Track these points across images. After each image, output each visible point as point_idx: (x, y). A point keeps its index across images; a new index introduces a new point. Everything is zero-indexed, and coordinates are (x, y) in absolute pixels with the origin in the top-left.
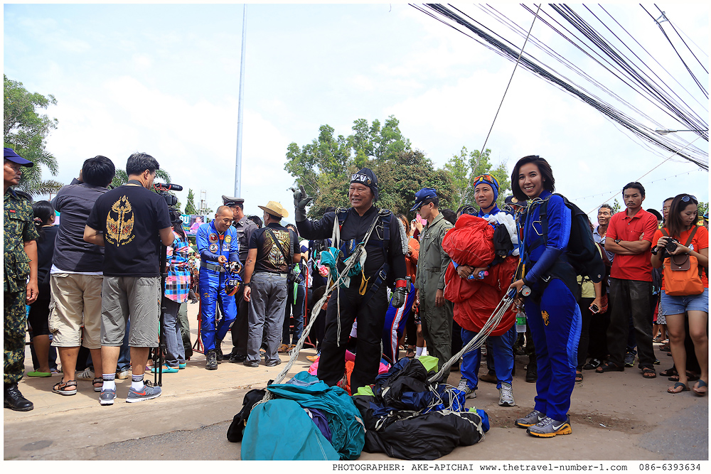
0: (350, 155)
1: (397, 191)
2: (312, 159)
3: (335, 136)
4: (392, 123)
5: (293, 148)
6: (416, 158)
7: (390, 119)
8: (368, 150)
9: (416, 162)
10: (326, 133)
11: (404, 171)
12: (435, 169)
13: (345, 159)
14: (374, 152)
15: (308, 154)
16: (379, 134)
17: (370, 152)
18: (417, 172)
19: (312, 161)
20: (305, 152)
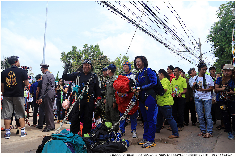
0: (83, 56)
1: (98, 68)
2: (70, 57)
3: (78, 50)
4: (97, 46)
5: (63, 53)
6: (105, 58)
7: (96, 45)
8: (89, 55)
9: (105, 59)
10: (74, 49)
11: (101, 62)
12: (111, 62)
13: (81, 57)
14: (91, 55)
15: (68, 55)
16: (92, 50)
17: (89, 56)
18: (105, 62)
19: (70, 58)
20: (67, 55)
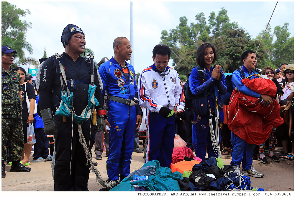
0: (198, 34)
1: (227, 55)
5: (164, 33)
6: (241, 33)
9: (239, 36)
10: (183, 22)
11: (232, 42)
13: (195, 36)
15: (173, 35)
16: (215, 20)
18: (241, 41)
19: (175, 39)
